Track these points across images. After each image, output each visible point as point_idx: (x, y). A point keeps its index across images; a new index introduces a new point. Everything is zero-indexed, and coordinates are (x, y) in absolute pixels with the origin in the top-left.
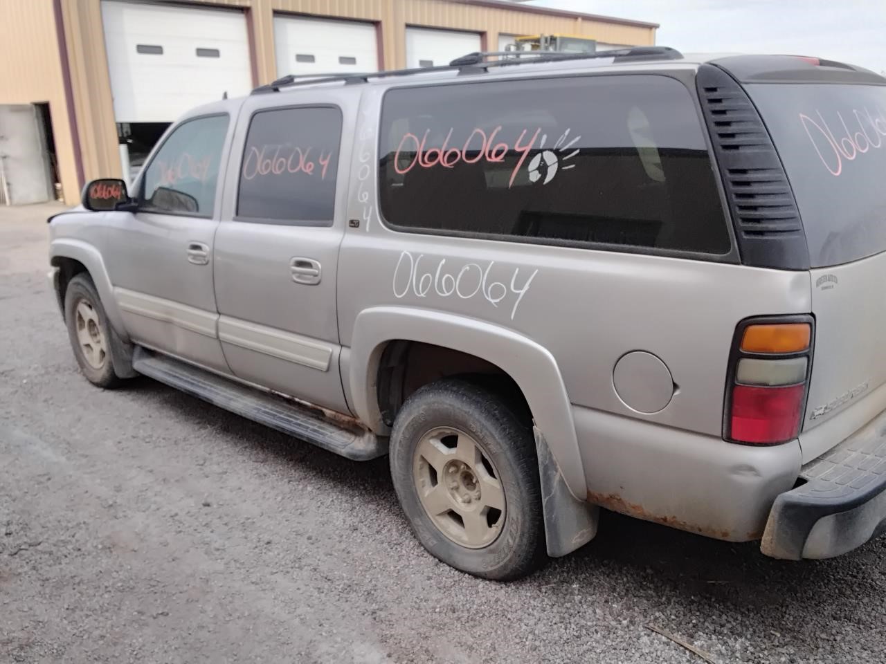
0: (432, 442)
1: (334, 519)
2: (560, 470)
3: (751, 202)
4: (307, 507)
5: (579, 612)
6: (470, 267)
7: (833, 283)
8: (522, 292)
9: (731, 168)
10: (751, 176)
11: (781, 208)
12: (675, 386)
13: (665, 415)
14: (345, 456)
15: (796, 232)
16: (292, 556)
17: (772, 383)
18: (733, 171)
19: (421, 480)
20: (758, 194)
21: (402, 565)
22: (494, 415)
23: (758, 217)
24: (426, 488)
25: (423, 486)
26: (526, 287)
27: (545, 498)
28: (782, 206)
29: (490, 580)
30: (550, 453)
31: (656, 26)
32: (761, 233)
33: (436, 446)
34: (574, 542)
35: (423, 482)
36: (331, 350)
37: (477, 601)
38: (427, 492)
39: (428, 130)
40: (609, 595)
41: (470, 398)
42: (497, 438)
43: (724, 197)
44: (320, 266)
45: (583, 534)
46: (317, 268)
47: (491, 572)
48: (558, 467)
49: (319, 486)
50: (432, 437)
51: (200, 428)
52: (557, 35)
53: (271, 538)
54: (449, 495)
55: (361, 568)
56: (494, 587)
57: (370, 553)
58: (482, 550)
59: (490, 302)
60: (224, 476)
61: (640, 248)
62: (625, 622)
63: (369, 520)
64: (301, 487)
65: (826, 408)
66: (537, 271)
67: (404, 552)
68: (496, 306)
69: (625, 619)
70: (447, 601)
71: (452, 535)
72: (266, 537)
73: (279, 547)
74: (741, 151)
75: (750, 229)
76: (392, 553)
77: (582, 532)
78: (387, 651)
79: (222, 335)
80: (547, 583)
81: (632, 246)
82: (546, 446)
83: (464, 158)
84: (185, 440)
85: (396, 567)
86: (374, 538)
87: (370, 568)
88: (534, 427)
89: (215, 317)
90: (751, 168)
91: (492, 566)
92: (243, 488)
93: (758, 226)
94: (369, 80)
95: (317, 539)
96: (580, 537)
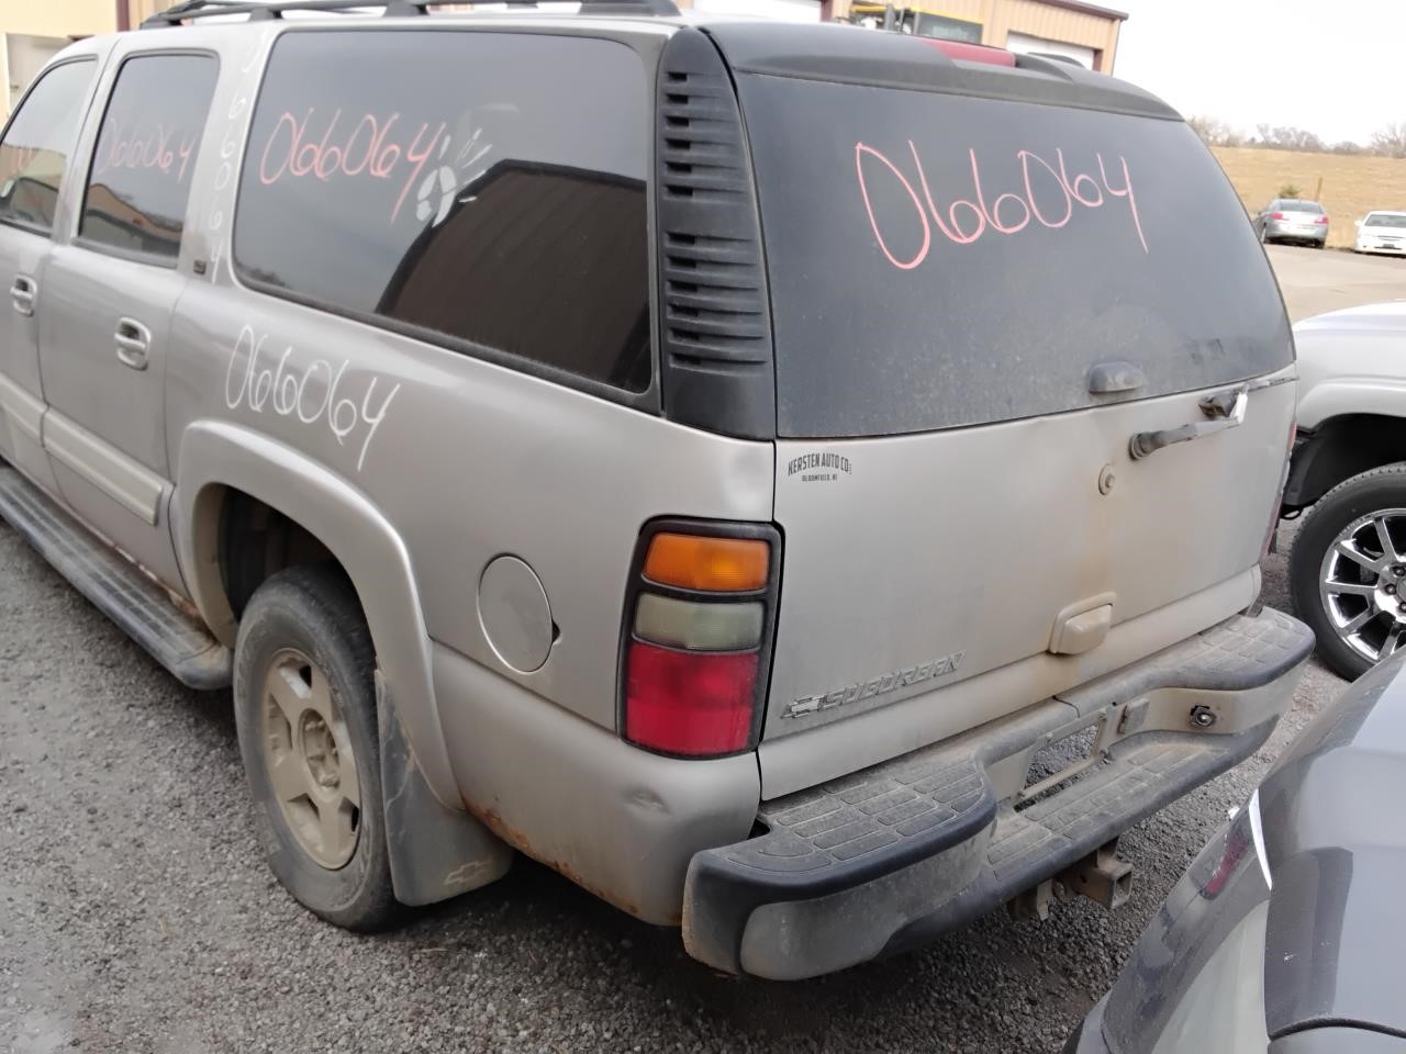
0: (284, 673)
1: (156, 782)
2: (413, 753)
3: (689, 300)
4: (127, 756)
5: (452, 1006)
6: (319, 364)
7: (839, 472)
8: (375, 422)
9: (677, 230)
10: (699, 249)
11: (738, 317)
12: (556, 631)
13: (544, 677)
14: (179, 676)
15: (758, 366)
16: (41, 840)
17: (691, 645)
18: (677, 238)
19: (272, 737)
20: (703, 286)
21: (213, 881)
22: (349, 641)
23: (695, 329)
24: (279, 750)
25: (275, 748)
26: (381, 414)
27: (387, 800)
28: (741, 313)
29: (340, 927)
30: (397, 721)
31: (1123, 18)
32: (695, 360)
33: (289, 680)
34: (448, 882)
35: (275, 740)
36: (159, 489)
37: (297, 963)
38: (278, 760)
39: (311, 110)
40: (525, 980)
41: (321, 604)
42: (346, 681)
43: (655, 282)
44: (149, 336)
45: (473, 869)
46: (145, 341)
47: (338, 914)
48: (410, 747)
49: (170, 721)
50: (283, 665)
51: (55, 595)
52: (916, 8)
53: (29, 803)
54: (306, 769)
55: (140, 877)
56: (338, 939)
57: (175, 852)
58: (331, 873)
59: (335, 434)
60: (34, 683)
61: (536, 364)
62: (523, 1034)
63: (211, 792)
64: (140, 718)
65: (824, 700)
66: (398, 386)
67: (230, 857)
68: (341, 442)
69: (527, 1028)
70: (245, 956)
71: (304, 839)
72: (24, 799)
73: (30, 819)
74: (695, 200)
75: (684, 352)
76: (209, 857)
77: (470, 864)
78: (82, 1033)
79: (47, 440)
80: (432, 945)
81: (527, 361)
82: (391, 709)
83: (344, 167)
84: (17, 611)
85: (201, 882)
86: (196, 826)
87: (156, 879)
88: (377, 672)
89: (40, 408)
90: (701, 233)
91: (339, 904)
92: (47, 709)
93: (696, 346)
94: (284, 13)
95: (104, 815)
96: (463, 874)
